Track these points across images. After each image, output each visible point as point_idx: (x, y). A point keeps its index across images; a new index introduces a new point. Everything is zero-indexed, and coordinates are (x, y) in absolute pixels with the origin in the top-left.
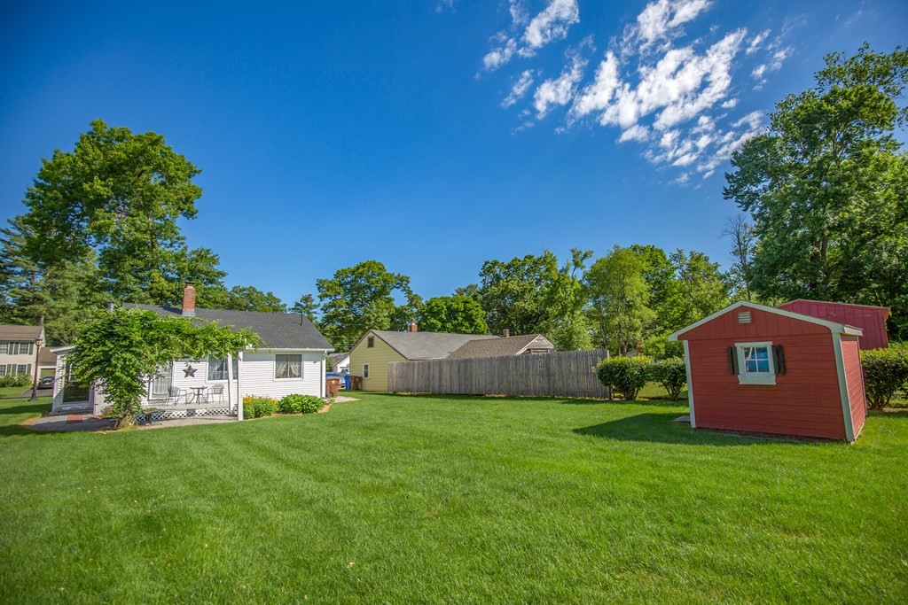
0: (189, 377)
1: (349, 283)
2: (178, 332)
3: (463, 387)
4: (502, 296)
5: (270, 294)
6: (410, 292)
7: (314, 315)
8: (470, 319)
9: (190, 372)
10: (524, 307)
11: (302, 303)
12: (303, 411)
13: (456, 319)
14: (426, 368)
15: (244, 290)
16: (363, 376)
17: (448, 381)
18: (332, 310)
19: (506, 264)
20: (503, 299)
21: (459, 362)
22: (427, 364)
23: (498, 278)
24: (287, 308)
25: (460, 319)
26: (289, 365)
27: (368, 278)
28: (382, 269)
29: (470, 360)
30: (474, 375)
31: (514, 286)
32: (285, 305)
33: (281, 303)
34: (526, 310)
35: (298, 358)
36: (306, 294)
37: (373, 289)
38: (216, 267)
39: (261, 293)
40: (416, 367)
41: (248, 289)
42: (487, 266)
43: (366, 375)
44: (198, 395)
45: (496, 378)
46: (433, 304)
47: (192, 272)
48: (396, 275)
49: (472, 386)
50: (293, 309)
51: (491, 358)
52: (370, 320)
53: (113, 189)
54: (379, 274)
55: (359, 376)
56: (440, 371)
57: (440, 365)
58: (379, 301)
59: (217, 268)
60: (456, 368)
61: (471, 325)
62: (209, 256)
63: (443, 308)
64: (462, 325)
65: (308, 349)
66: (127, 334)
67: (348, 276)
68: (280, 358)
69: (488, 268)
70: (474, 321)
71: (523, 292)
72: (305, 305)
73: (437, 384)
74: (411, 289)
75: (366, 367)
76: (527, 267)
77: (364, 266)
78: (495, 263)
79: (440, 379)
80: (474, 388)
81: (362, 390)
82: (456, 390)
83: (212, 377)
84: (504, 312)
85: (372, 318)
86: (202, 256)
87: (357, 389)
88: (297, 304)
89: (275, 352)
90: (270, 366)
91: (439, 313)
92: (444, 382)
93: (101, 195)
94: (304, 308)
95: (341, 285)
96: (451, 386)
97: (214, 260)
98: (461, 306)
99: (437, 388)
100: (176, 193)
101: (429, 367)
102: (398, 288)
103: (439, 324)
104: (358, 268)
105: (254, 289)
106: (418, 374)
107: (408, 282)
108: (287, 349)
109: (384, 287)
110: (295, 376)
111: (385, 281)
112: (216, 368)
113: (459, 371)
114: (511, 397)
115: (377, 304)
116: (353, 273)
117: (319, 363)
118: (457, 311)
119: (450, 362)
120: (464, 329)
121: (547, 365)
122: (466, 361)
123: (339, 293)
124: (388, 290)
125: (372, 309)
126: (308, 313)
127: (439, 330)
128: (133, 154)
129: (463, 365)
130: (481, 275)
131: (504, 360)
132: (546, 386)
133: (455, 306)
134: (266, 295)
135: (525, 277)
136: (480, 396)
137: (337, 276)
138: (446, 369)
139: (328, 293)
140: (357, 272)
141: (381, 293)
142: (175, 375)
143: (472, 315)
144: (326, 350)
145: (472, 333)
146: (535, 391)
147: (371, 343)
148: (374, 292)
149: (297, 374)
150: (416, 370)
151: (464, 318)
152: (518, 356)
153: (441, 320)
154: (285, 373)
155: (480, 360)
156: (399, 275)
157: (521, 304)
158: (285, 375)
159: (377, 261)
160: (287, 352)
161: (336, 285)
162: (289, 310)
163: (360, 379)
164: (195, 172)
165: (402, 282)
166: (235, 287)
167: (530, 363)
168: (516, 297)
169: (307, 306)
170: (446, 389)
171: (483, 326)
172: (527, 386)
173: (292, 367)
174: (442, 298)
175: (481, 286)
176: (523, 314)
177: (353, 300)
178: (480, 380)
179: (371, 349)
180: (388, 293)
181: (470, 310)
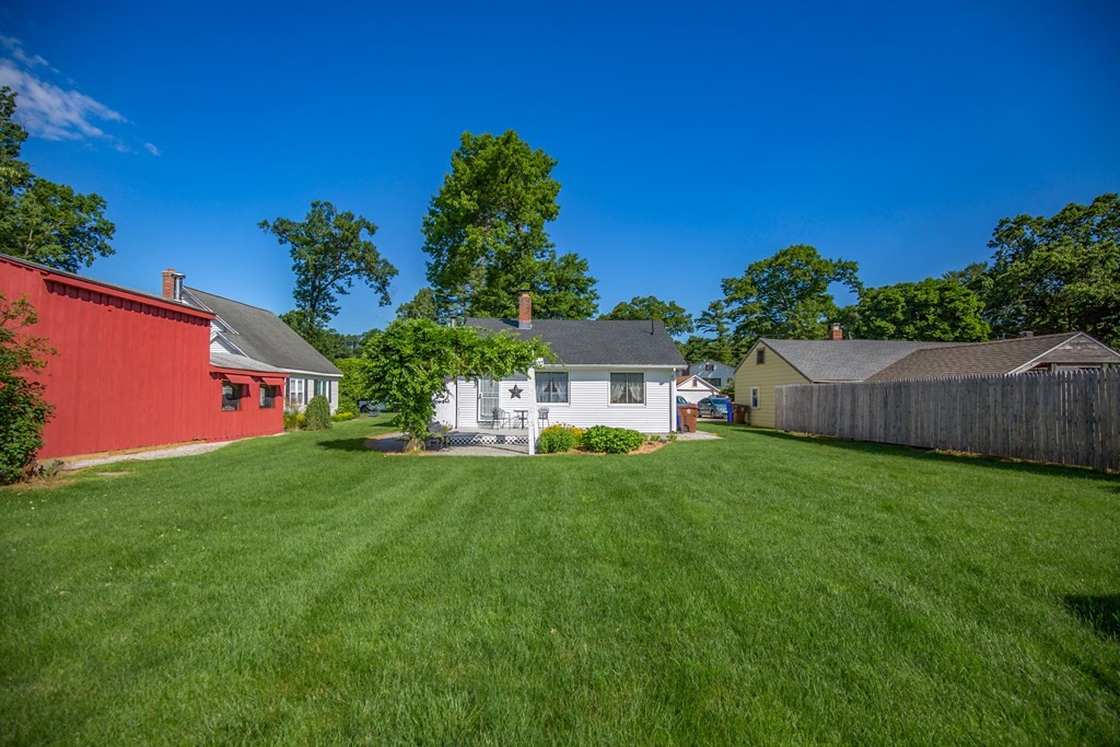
0: (516, 398)
1: (765, 280)
2: (456, 343)
3: (892, 431)
4: (1037, 275)
5: (672, 304)
6: (858, 285)
7: (726, 326)
8: (951, 317)
9: (515, 393)
10: (1086, 294)
11: (711, 312)
12: (606, 449)
13: (923, 318)
14: (830, 396)
15: (644, 301)
16: (751, 404)
17: (867, 419)
18: (743, 318)
19: (1048, 218)
20: (1040, 281)
21: (886, 388)
22: (833, 390)
23: (1029, 246)
24: (693, 318)
25: (931, 318)
26: (628, 388)
27: (791, 270)
28: (811, 253)
29: (907, 385)
30: (913, 410)
31: (1064, 256)
32: (690, 315)
33: (686, 314)
34: (1092, 298)
35: (639, 378)
36: (714, 300)
37: (800, 285)
38: (585, 273)
39: (662, 303)
40: (815, 394)
41: (649, 300)
42: (1004, 228)
43: (755, 404)
44: (523, 419)
45: (958, 419)
46: (881, 297)
47: (559, 281)
48: (835, 261)
49: (908, 430)
50: (700, 320)
51: (949, 381)
52: (795, 329)
53: (479, 202)
54: (808, 263)
55: (745, 404)
56: (854, 401)
57: (853, 391)
58: (808, 301)
59: (587, 275)
60: (879, 399)
61: (954, 327)
62: (577, 261)
63: (898, 302)
64: (934, 327)
65: (650, 366)
66: (398, 347)
67: (763, 271)
68: (616, 378)
69: (1005, 232)
70: (961, 320)
71: (1087, 266)
72: (714, 314)
73: (847, 423)
74: (860, 280)
75: (755, 392)
76: (1098, 220)
77: (784, 254)
78: (1022, 221)
79: (853, 416)
80: (913, 435)
81: (749, 425)
82: (879, 435)
83: (540, 399)
84: (1042, 304)
85: (798, 325)
86: (569, 262)
87: (742, 422)
88: (705, 314)
89: (609, 369)
90: (603, 388)
91: (891, 309)
92: (859, 421)
93: (469, 211)
94: (713, 318)
95: (754, 284)
96: (871, 428)
97: (582, 267)
98: (934, 297)
99: (847, 430)
100: (534, 194)
101: (835, 395)
102: (839, 280)
103: (892, 328)
104: (777, 258)
105: (654, 299)
106: (818, 406)
107: (856, 270)
108: (622, 366)
109: (815, 282)
110: (636, 402)
111: (816, 272)
112: (543, 389)
113: (886, 403)
114: (989, 460)
115: (805, 306)
116: (770, 266)
117: (667, 385)
118: (926, 304)
119: (870, 387)
120: (938, 334)
121: (1086, 398)
122: (898, 386)
123: (751, 295)
124: (822, 284)
125: (798, 313)
126: (719, 323)
127: (891, 337)
128: (492, 159)
129: (894, 393)
130: (991, 245)
131: (975, 386)
132: (1080, 443)
133: (921, 297)
134: (668, 305)
135: (1094, 238)
136: (922, 451)
137: (749, 272)
138: (863, 398)
139: (737, 296)
140: (775, 265)
141: (814, 288)
142: (501, 395)
143: (956, 309)
144: (675, 367)
145: (956, 339)
146: (1049, 452)
147: (761, 359)
148: (801, 289)
149: (638, 399)
150: (815, 398)
151: (940, 316)
152: (1010, 378)
153: (894, 321)
154: (623, 396)
155: (926, 385)
156: (840, 261)
157: (1081, 287)
158: (622, 400)
159: (806, 245)
160: (623, 369)
161: (747, 283)
162: (695, 321)
163: (747, 408)
164: (552, 164)
165: (845, 271)
166: (635, 298)
167: (1039, 392)
168: (1069, 276)
169: (716, 316)
170: (862, 431)
171: (979, 326)
172: (1029, 439)
173: (631, 388)
174: (898, 287)
175: (992, 264)
176: (1083, 305)
177: (772, 303)
178: (924, 421)
179: (761, 366)
180: (824, 289)
181: (952, 301)
